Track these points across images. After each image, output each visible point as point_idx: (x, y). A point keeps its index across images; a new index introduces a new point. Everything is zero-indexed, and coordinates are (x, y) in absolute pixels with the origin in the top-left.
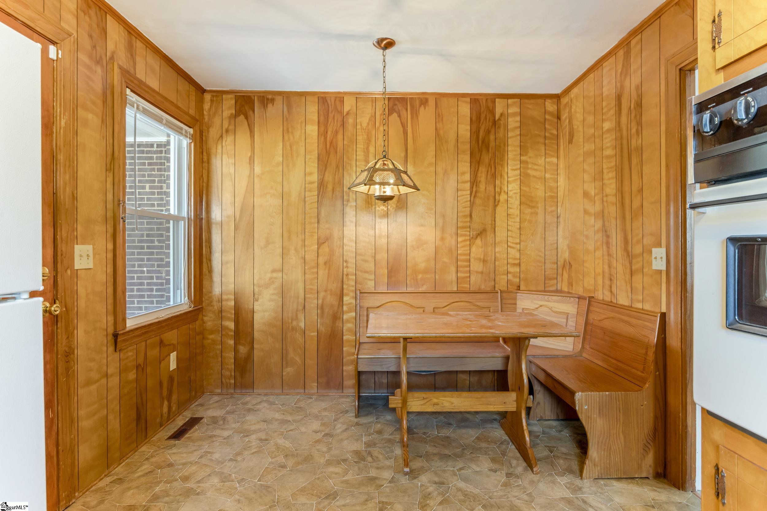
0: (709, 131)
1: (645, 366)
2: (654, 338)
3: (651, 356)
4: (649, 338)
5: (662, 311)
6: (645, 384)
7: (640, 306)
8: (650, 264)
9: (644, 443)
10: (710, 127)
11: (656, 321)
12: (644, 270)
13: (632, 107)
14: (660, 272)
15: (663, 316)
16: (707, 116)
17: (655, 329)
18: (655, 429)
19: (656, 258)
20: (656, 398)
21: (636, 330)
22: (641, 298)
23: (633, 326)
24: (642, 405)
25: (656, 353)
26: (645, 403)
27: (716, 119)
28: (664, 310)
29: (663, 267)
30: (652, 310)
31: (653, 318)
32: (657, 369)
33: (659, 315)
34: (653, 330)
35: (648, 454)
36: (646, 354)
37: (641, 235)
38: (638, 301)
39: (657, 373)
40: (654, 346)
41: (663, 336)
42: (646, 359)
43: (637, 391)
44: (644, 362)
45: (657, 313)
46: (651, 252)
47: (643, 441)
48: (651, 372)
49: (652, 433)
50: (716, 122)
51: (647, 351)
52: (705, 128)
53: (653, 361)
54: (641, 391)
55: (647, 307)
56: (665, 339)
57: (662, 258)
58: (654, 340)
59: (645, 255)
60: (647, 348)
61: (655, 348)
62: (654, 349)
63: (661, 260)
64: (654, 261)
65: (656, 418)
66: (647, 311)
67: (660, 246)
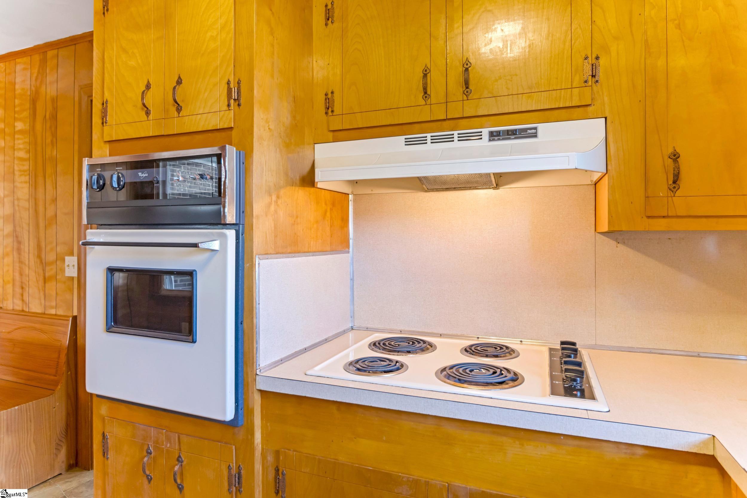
0: (96, 188)
1: (57, 369)
2: (66, 341)
3: (63, 358)
4: (61, 341)
5: (74, 315)
6: (57, 386)
7: (53, 312)
8: (63, 271)
9: (56, 443)
10: (97, 186)
11: (68, 325)
12: (57, 277)
13: (47, 117)
14: (72, 278)
15: (75, 318)
16: (95, 177)
17: (67, 333)
18: (67, 425)
19: (68, 266)
20: (68, 396)
21: (48, 336)
22: (54, 304)
23: (46, 333)
24: (54, 408)
25: (68, 354)
26: (57, 404)
27: (101, 181)
28: (75, 313)
29: (75, 275)
30: (65, 314)
31: (65, 322)
32: (69, 369)
33: (71, 318)
34: (65, 333)
35: (60, 451)
36: (59, 357)
37: (55, 244)
38: (52, 307)
39: (69, 373)
40: (66, 348)
41: (74, 337)
42: (58, 362)
43: (49, 396)
44: (57, 366)
45: (68, 317)
46: (64, 260)
47: (55, 442)
48: (63, 373)
49: (65, 430)
50: (101, 184)
51: (60, 354)
52: (94, 186)
53: (65, 362)
54: (53, 395)
55: (60, 312)
56: (76, 339)
57: (74, 266)
58: (66, 343)
59: (58, 263)
60: (59, 352)
61: (67, 350)
62: (65, 352)
63: (73, 267)
64: (67, 269)
65: (68, 414)
66: (61, 316)
67: (72, 254)
